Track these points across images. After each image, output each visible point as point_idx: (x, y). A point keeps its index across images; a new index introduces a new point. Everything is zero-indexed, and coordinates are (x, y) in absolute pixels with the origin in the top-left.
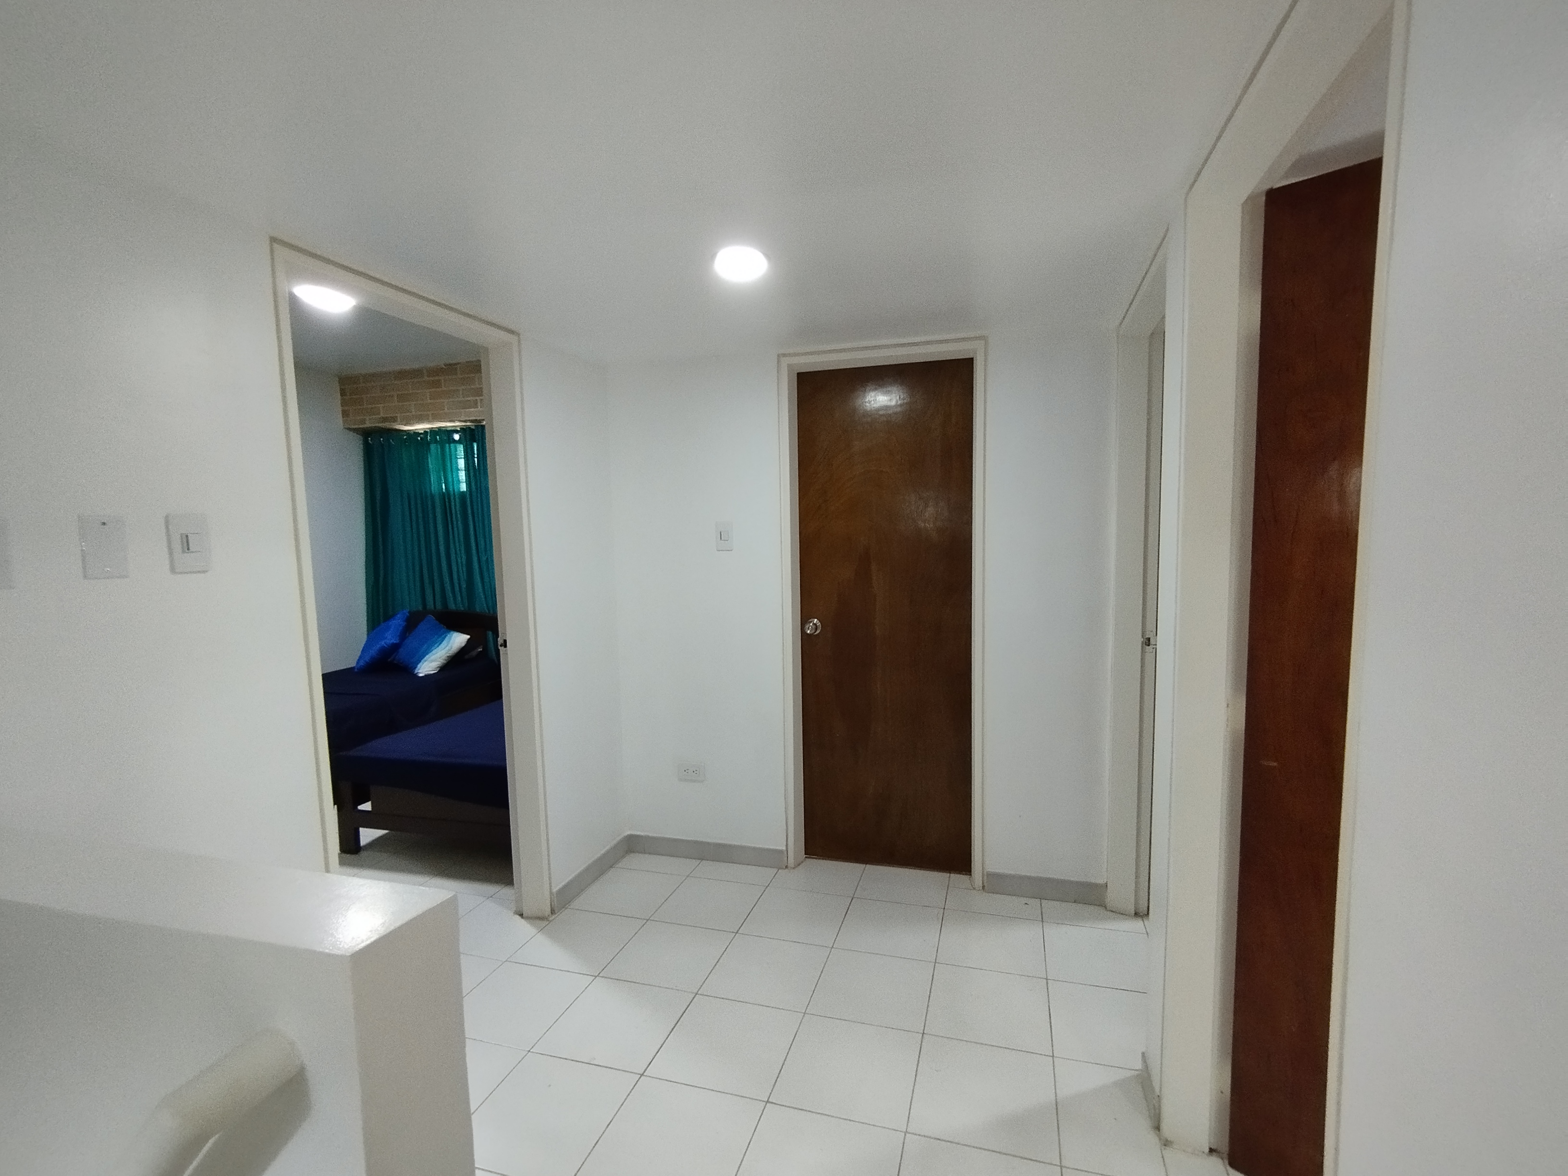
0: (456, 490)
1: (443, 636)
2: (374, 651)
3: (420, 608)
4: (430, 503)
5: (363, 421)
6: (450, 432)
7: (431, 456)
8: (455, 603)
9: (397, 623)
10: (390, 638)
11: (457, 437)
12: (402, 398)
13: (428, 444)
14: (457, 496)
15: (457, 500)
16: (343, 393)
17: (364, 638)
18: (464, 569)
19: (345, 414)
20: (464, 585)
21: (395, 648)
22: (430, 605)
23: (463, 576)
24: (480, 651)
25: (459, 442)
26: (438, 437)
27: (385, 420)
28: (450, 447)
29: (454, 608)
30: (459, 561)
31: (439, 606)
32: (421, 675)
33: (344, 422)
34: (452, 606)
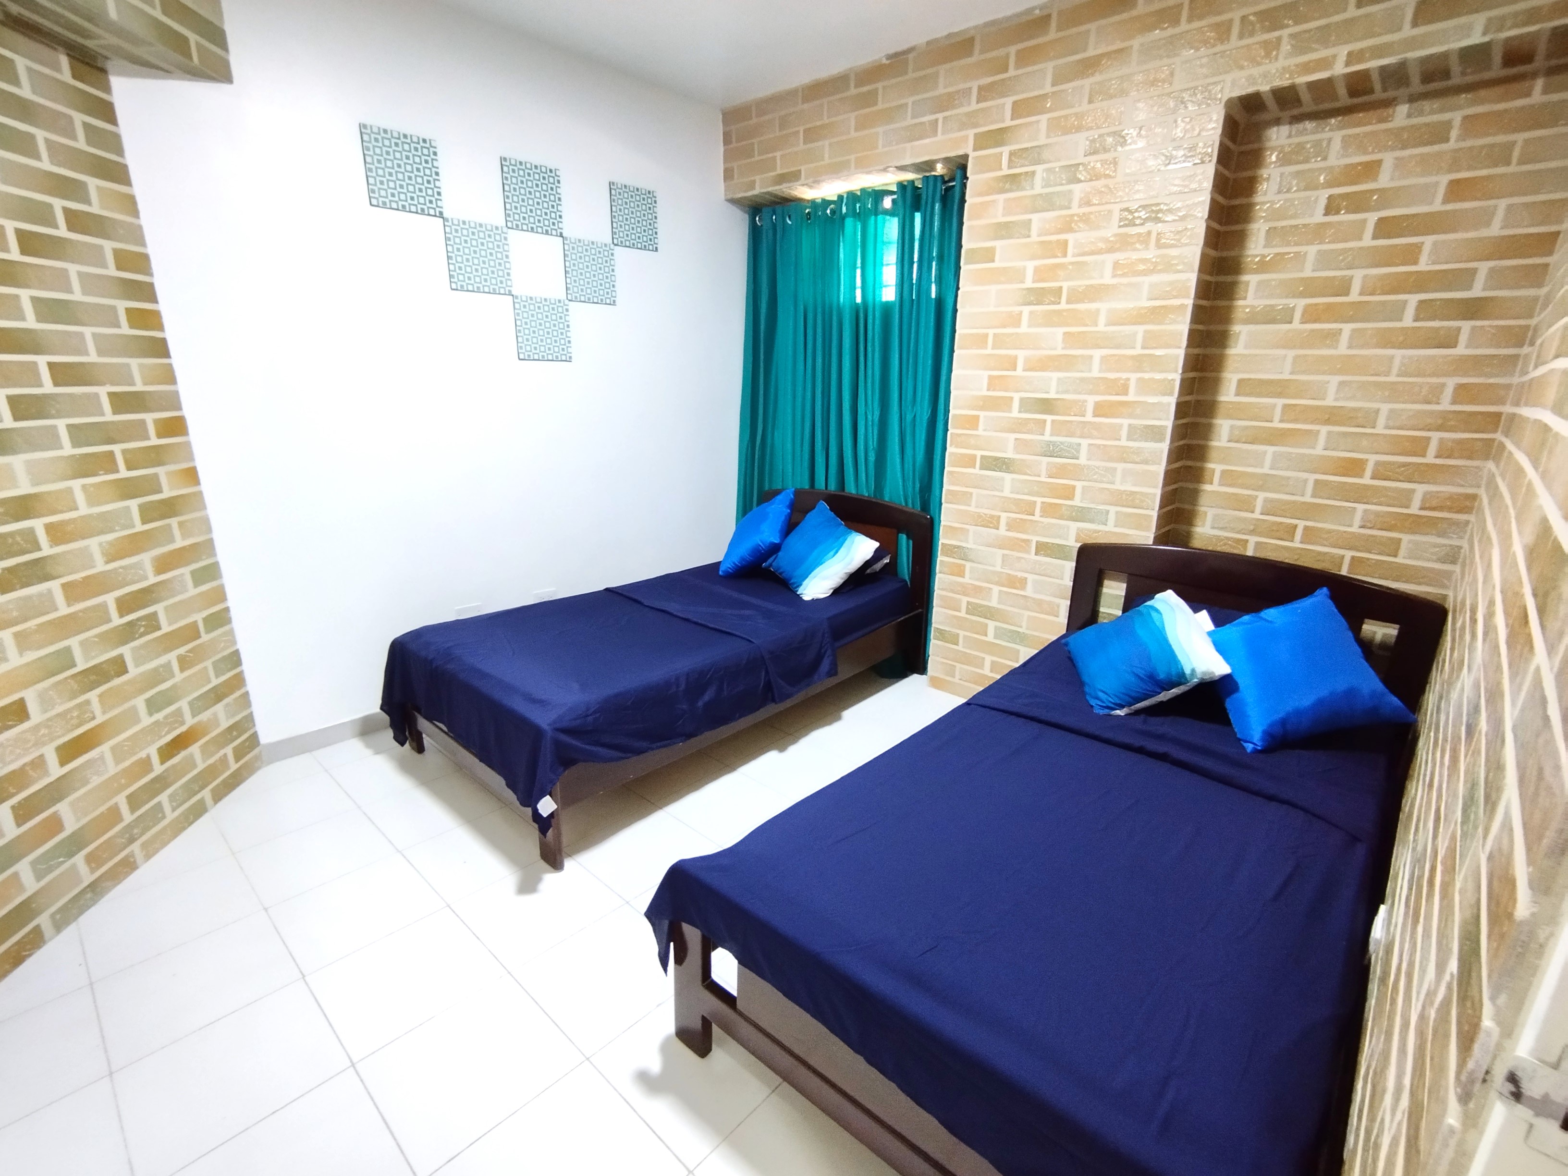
0: (877, 299)
1: (841, 539)
2: (744, 550)
3: (807, 487)
4: (835, 318)
5: (752, 185)
6: (878, 195)
7: (844, 242)
8: (857, 486)
9: (778, 509)
10: (768, 534)
11: (887, 203)
12: (811, 135)
13: (843, 218)
14: (877, 308)
15: (878, 315)
16: (727, 139)
17: (731, 527)
18: (876, 432)
19: (728, 175)
20: (872, 458)
21: (775, 549)
22: (820, 484)
23: (873, 443)
24: (887, 564)
25: (891, 213)
26: (858, 205)
27: (783, 178)
28: (876, 221)
29: (854, 491)
30: (870, 417)
31: (833, 487)
32: (806, 598)
33: (727, 189)
34: (851, 489)
